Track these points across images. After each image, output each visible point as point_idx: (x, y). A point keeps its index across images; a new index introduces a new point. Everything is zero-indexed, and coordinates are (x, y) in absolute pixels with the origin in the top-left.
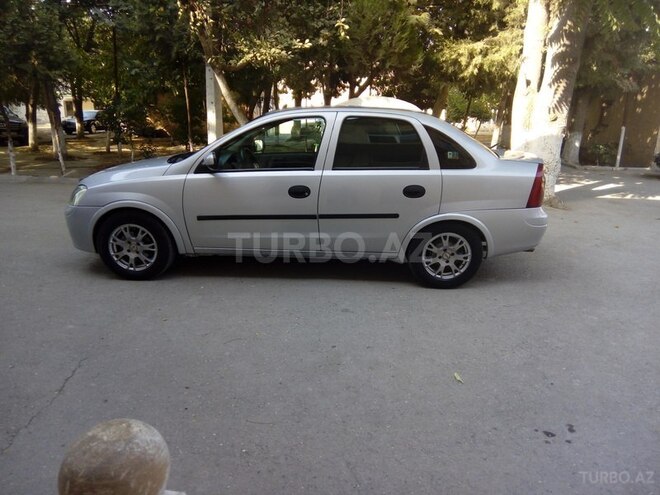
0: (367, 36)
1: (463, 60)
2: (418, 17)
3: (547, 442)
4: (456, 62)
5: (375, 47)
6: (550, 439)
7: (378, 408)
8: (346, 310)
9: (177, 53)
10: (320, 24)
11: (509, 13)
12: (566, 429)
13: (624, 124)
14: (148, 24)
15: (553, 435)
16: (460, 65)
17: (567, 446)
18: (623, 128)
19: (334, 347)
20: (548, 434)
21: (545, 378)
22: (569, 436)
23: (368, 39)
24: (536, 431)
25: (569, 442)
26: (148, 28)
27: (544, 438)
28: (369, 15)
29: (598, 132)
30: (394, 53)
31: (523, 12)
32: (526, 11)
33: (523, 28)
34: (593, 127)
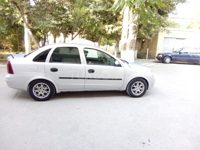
0: (78, 21)
1: (107, 30)
2: (93, 17)
3: (144, 146)
4: (105, 30)
5: (81, 24)
6: (144, 145)
7: (93, 142)
8: (78, 109)
9: (14, 23)
10: (62, 16)
11: (119, 17)
12: (148, 141)
13: (148, 48)
14: (3, 13)
15: (145, 144)
16: (106, 31)
17: (149, 146)
18: (148, 49)
19: (76, 122)
20: (143, 143)
21: (139, 125)
22: (149, 143)
23: (79, 22)
24: (140, 143)
25: (149, 145)
26: (3, 14)
27: (143, 145)
28: (78, 15)
29: (141, 50)
30: (86, 27)
31: (122, 17)
32: (123, 17)
33: (122, 21)
34: (140, 49)
